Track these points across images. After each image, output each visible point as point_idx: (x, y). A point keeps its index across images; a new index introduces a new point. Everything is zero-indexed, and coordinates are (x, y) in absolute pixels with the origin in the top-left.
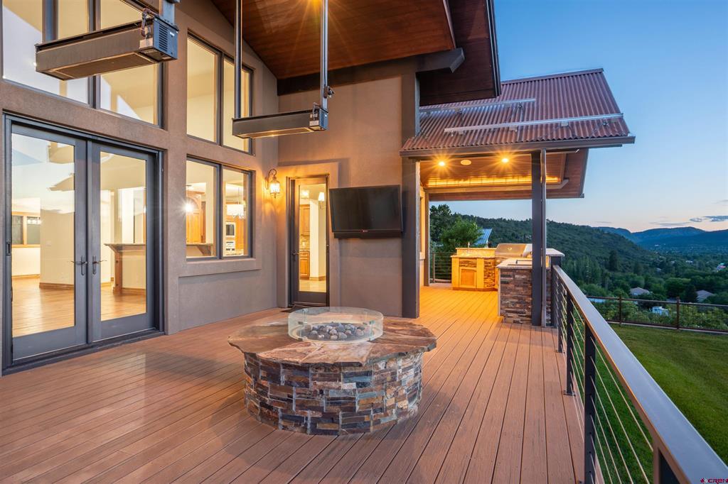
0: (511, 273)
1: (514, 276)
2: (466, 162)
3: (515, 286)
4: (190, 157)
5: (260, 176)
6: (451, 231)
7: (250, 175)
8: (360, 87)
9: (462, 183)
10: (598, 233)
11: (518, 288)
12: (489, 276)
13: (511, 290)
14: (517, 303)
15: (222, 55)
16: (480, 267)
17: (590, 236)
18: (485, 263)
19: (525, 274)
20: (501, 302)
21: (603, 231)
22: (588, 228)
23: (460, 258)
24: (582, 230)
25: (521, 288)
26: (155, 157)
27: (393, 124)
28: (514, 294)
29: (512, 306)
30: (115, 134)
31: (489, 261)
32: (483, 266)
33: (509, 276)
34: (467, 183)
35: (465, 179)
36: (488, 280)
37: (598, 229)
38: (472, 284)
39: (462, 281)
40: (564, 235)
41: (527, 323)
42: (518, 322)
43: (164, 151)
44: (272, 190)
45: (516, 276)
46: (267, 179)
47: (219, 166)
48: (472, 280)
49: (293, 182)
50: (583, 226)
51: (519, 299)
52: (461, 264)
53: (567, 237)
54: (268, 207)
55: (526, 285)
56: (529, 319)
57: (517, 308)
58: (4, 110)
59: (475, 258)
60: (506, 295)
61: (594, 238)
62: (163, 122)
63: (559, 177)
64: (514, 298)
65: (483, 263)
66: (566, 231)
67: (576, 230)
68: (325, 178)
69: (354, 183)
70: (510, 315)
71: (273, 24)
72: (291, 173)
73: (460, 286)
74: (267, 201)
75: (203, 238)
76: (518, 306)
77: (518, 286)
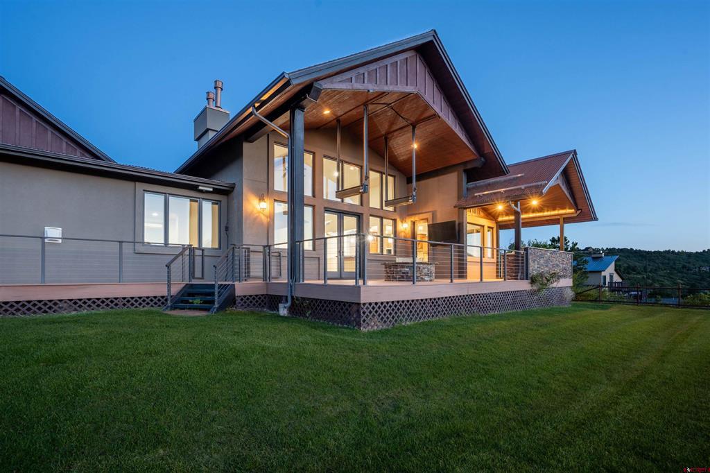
4: (371, 215)
5: (398, 221)
7: (395, 220)
8: (441, 177)
15: (382, 173)
26: (359, 216)
27: (454, 194)
30: (348, 210)
43: (362, 214)
44: (404, 227)
46: (402, 222)
47: (382, 218)
49: (414, 223)
54: (403, 234)
58: (325, 208)
62: (362, 204)
68: (427, 220)
69: (439, 221)
71: (402, 158)
72: (413, 219)
74: (402, 232)
75: (377, 251)
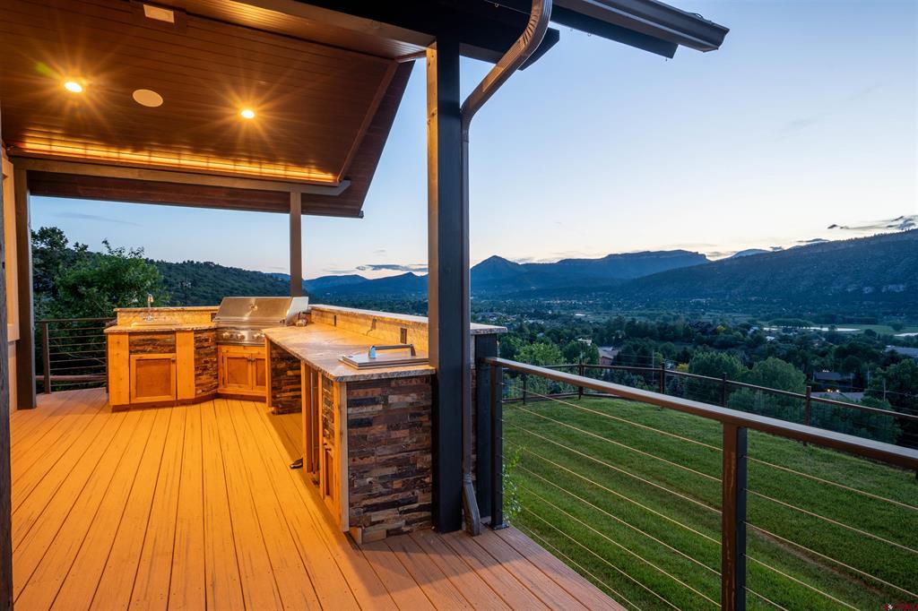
0: (377, 392)
1: (386, 399)
2: (148, 98)
3: (390, 428)
6: (83, 271)
9: (127, 155)
10: (271, 280)
11: (396, 434)
12: (205, 369)
13: (377, 442)
14: (395, 476)
16: (185, 353)
17: (263, 283)
18: (197, 340)
19: (413, 390)
20: (351, 484)
21: (277, 278)
22: (260, 274)
23: (131, 334)
24: (254, 276)
25: (407, 432)
28: (385, 452)
29: (382, 489)
31: (205, 335)
32: (192, 349)
33: (373, 401)
34: (142, 157)
35: (137, 148)
36: (204, 378)
37: (271, 276)
38: (167, 391)
39: (139, 387)
40: (233, 282)
41: (421, 529)
42: (396, 532)
45: (393, 399)
48: (166, 382)
50: (255, 272)
51: (398, 463)
52: (134, 348)
53: (237, 285)
55: (416, 419)
56: (424, 514)
57: (397, 491)
59: (173, 332)
60: (366, 461)
61: (267, 286)
63: (335, 174)
64: (386, 464)
65: (193, 341)
66: (236, 278)
67: (247, 276)
70: (376, 516)
73: (134, 401)
76: (397, 484)
77: (397, 428)
